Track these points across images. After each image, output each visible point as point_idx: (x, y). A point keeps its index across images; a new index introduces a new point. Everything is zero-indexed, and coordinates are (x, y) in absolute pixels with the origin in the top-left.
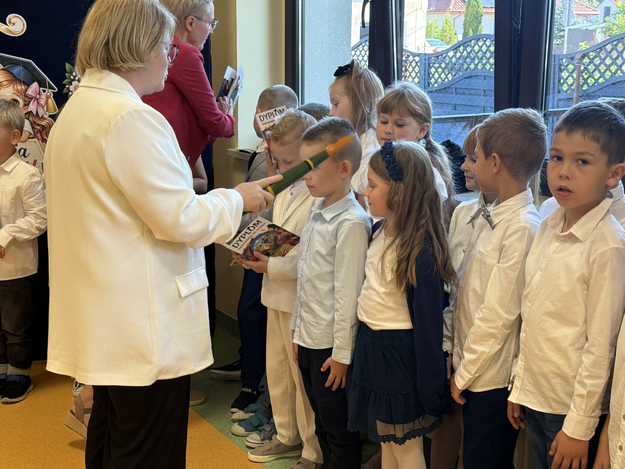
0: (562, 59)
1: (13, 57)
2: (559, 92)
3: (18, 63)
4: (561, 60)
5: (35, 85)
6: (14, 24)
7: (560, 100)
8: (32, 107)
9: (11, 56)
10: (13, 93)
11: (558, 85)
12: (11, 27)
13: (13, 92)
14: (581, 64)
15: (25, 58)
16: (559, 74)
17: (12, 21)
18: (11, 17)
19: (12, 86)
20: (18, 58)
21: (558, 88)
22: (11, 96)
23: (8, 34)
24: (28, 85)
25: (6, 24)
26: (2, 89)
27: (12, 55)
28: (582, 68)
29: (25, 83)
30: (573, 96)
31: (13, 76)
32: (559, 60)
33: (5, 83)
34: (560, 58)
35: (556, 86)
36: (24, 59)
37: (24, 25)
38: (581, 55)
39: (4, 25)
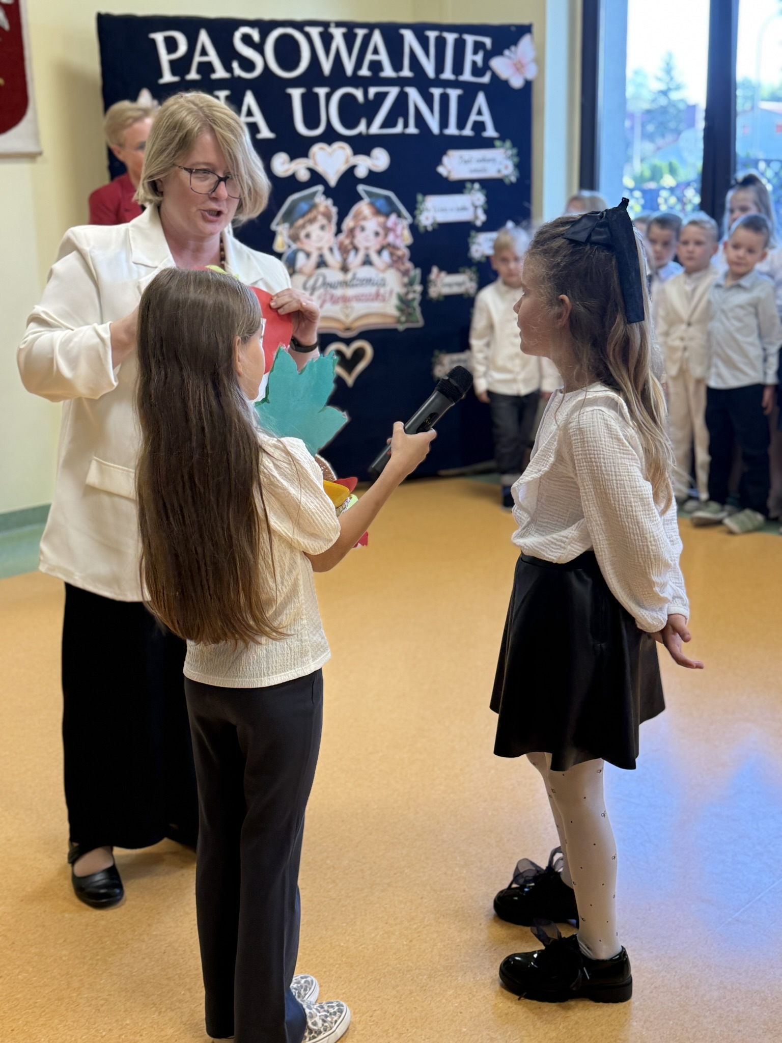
5: (393, 217)
6: (379, 158)
8: (391, 238)
10: (376, 226)
13: (376, 224)
17: (377, 155)
18: (376, 151)
19: (375, 218)
22: (375, 228)
23: (373, 169)
24: (387, 215)
26: (367, 222)
27: (377, 189)
29: (384, 215)
31: (376, 209)
33: (370, 216)
37: (387, 159)
39: (370, 160)
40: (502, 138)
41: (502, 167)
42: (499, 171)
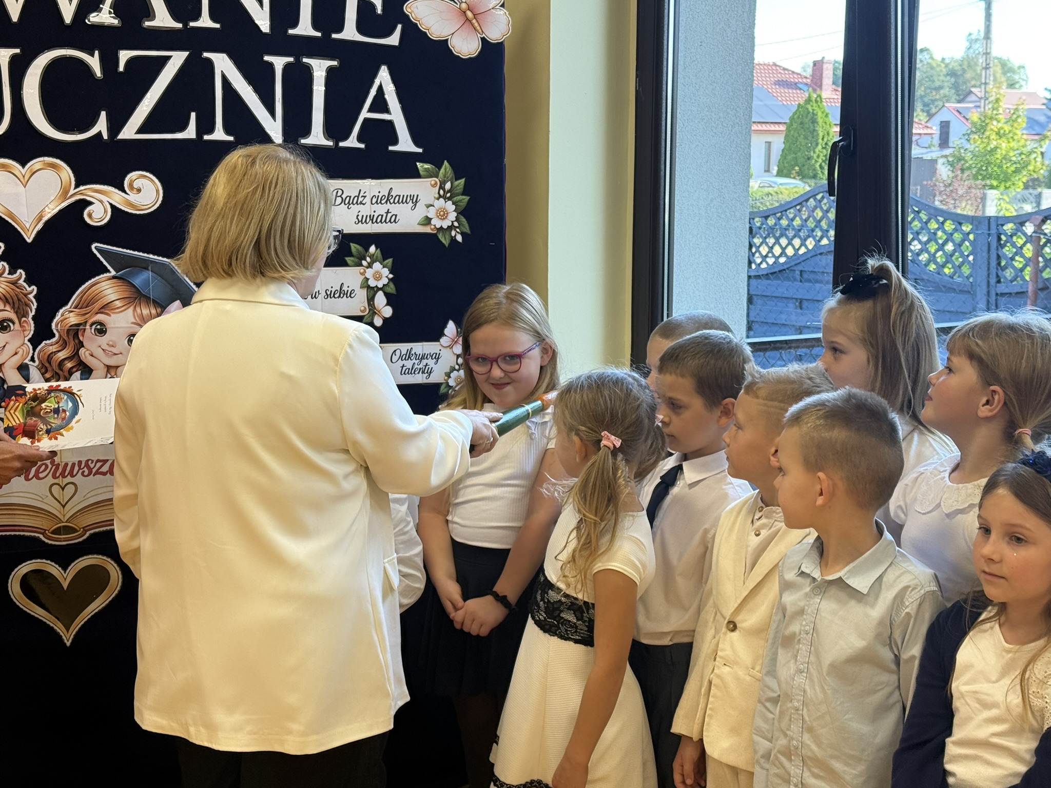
0: (1003, 225)
1: (136, 253)
2: (999, 282)
3: (144, 265)
4: (1000, 226)
5: (176, 307)
6: (139, 190)
7: (1003, 295)
9: (131, 252)
10: (133, 323)
11: (997, 269)
12: (132, 197)
13: (134, 321)
14: (1040, 233)
15: (159, 255)
16: (997, 249)
17: (136, 185)
18: (134, 178)
19: (132, 308)
20: (145, 255)
21: (997, 276)
22: (131, 327)
23: (126, 210)
24: (163, 306)
25: (124, 191)
26: (112, 315)
27: (134, 250)
28: (1043, 240)
29: (156, 304)
30: (1028, 288)
31: (133, 290)
32: (998, 226)
33: (118, 304)
34: (999, 223)
35: (993, 271)
36: (156, 257)
37: (157, 191)
38: (1040, 218)
39: (120, 193)
40: (433, 156)
41: (431, 213)
42: (427, 221)
